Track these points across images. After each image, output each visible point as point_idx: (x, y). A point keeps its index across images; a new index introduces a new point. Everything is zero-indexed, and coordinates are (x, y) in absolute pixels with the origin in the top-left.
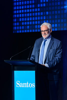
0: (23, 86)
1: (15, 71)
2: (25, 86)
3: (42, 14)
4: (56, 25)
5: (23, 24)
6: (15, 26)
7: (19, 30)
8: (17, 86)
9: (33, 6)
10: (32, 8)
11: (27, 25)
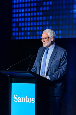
0: (21, 101)
1: (13, 84)
2: (23, 101)
3: (45, 18)
4: (60, 32)
5: (23, 29)
6: (13, 32)
7: (18, 36)
8: (14, 101)
9: (35, 9)
10: (34, 12)
11: (27, 31)
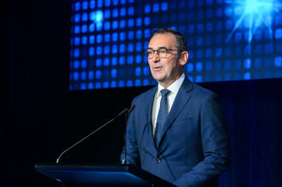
4: (199, 66)
5: (98, 63)
6: (75, 70)
7: (87, 81)
9: (131, 11)
10: (127, 18)
11: (111, 67)
